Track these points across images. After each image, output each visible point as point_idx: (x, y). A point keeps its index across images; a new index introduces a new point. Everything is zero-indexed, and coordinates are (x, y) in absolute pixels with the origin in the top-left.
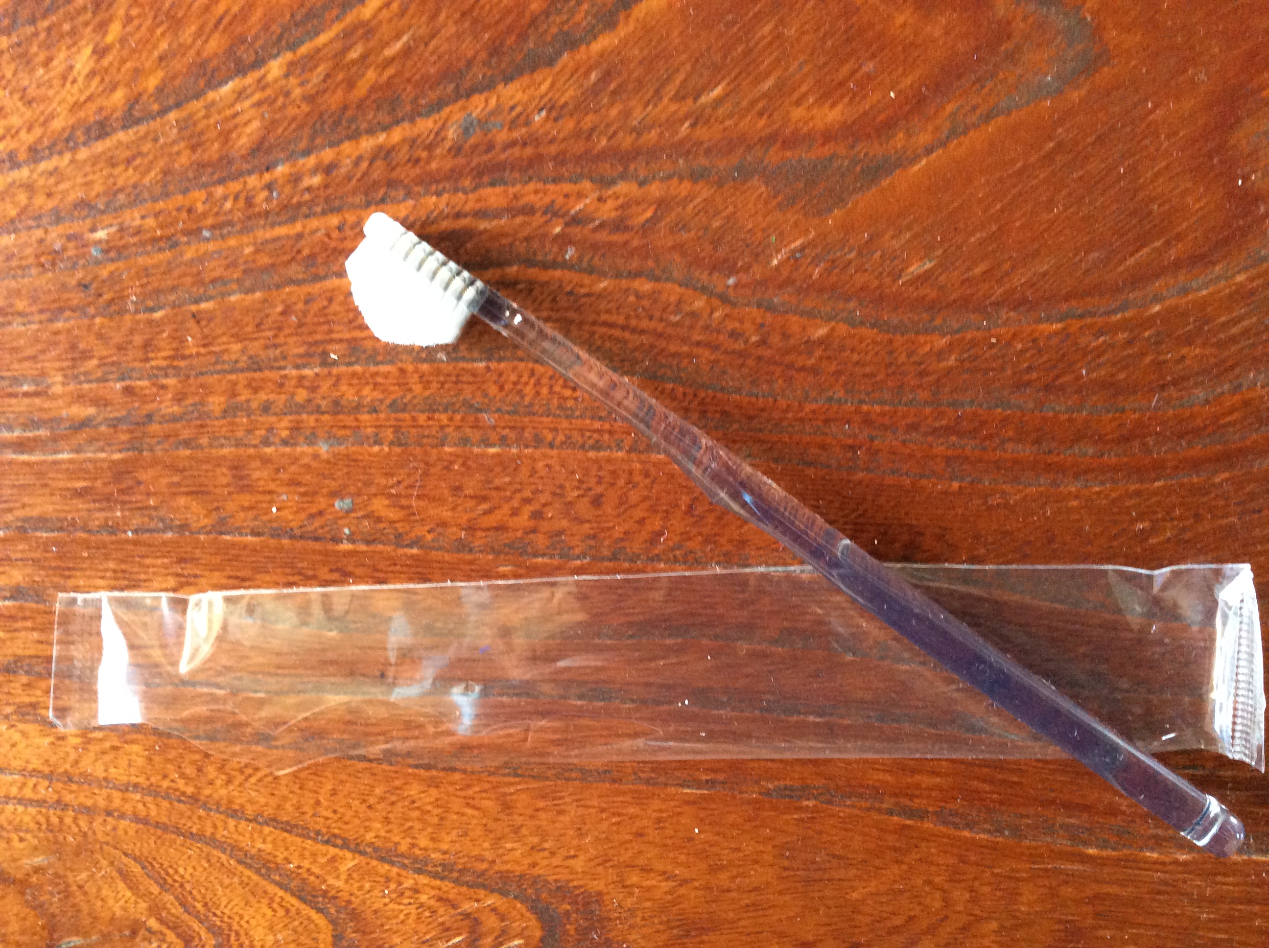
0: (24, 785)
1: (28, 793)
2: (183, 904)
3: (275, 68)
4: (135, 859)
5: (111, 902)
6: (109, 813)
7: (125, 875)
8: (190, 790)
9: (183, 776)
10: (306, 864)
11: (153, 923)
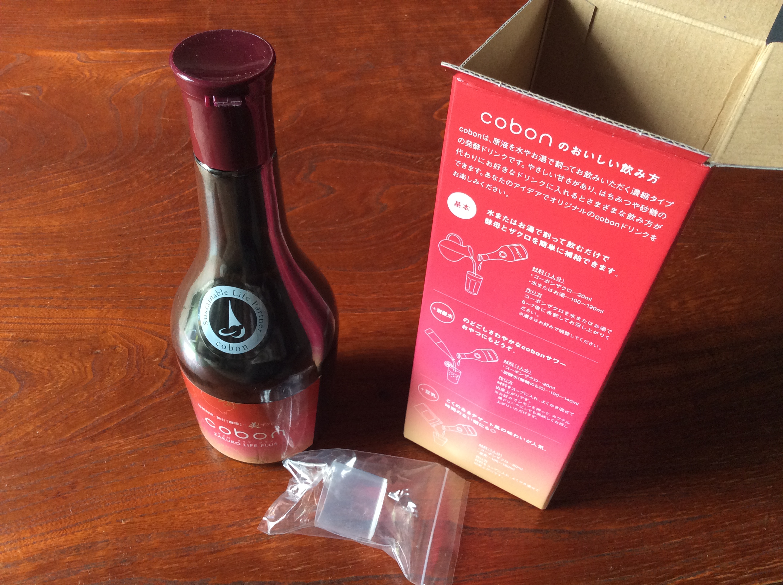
0: (91, 321)
1: (92, 322)
2: (129, 341)
3: (165, 202)
4: (117, 333)
5: (110, 342)
6: (112, 324)
7: (114, 337)
8: (133, 318)
9: (132, 316)
10: (162, 331)
11: (120, 345)
